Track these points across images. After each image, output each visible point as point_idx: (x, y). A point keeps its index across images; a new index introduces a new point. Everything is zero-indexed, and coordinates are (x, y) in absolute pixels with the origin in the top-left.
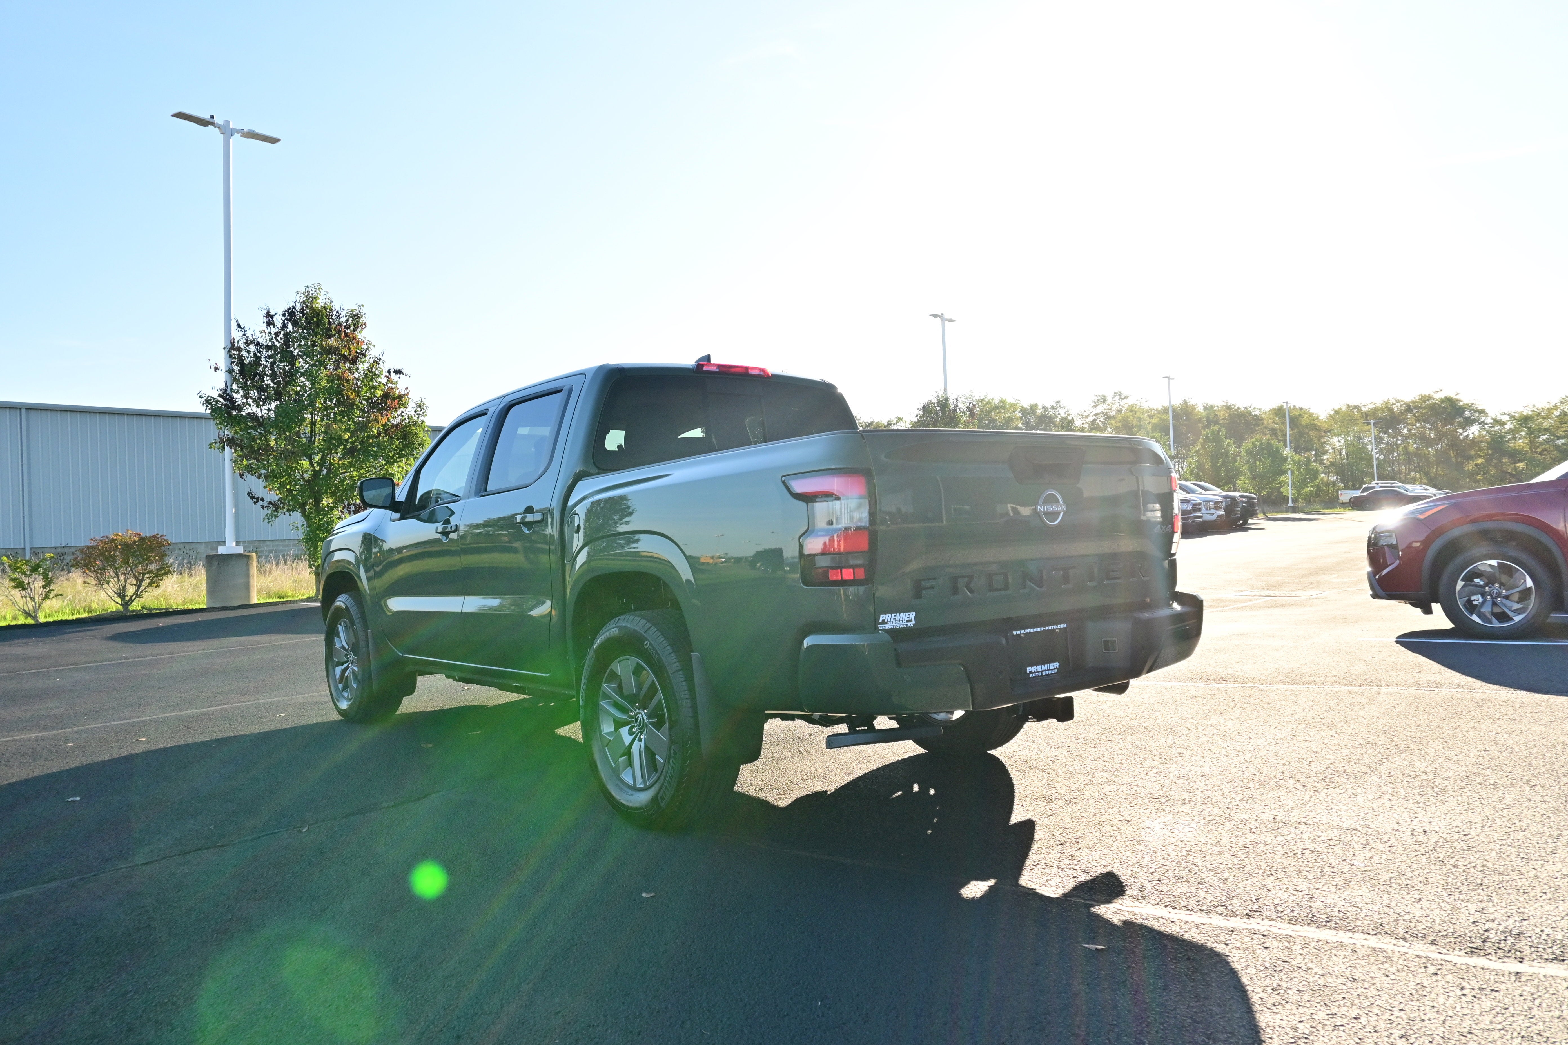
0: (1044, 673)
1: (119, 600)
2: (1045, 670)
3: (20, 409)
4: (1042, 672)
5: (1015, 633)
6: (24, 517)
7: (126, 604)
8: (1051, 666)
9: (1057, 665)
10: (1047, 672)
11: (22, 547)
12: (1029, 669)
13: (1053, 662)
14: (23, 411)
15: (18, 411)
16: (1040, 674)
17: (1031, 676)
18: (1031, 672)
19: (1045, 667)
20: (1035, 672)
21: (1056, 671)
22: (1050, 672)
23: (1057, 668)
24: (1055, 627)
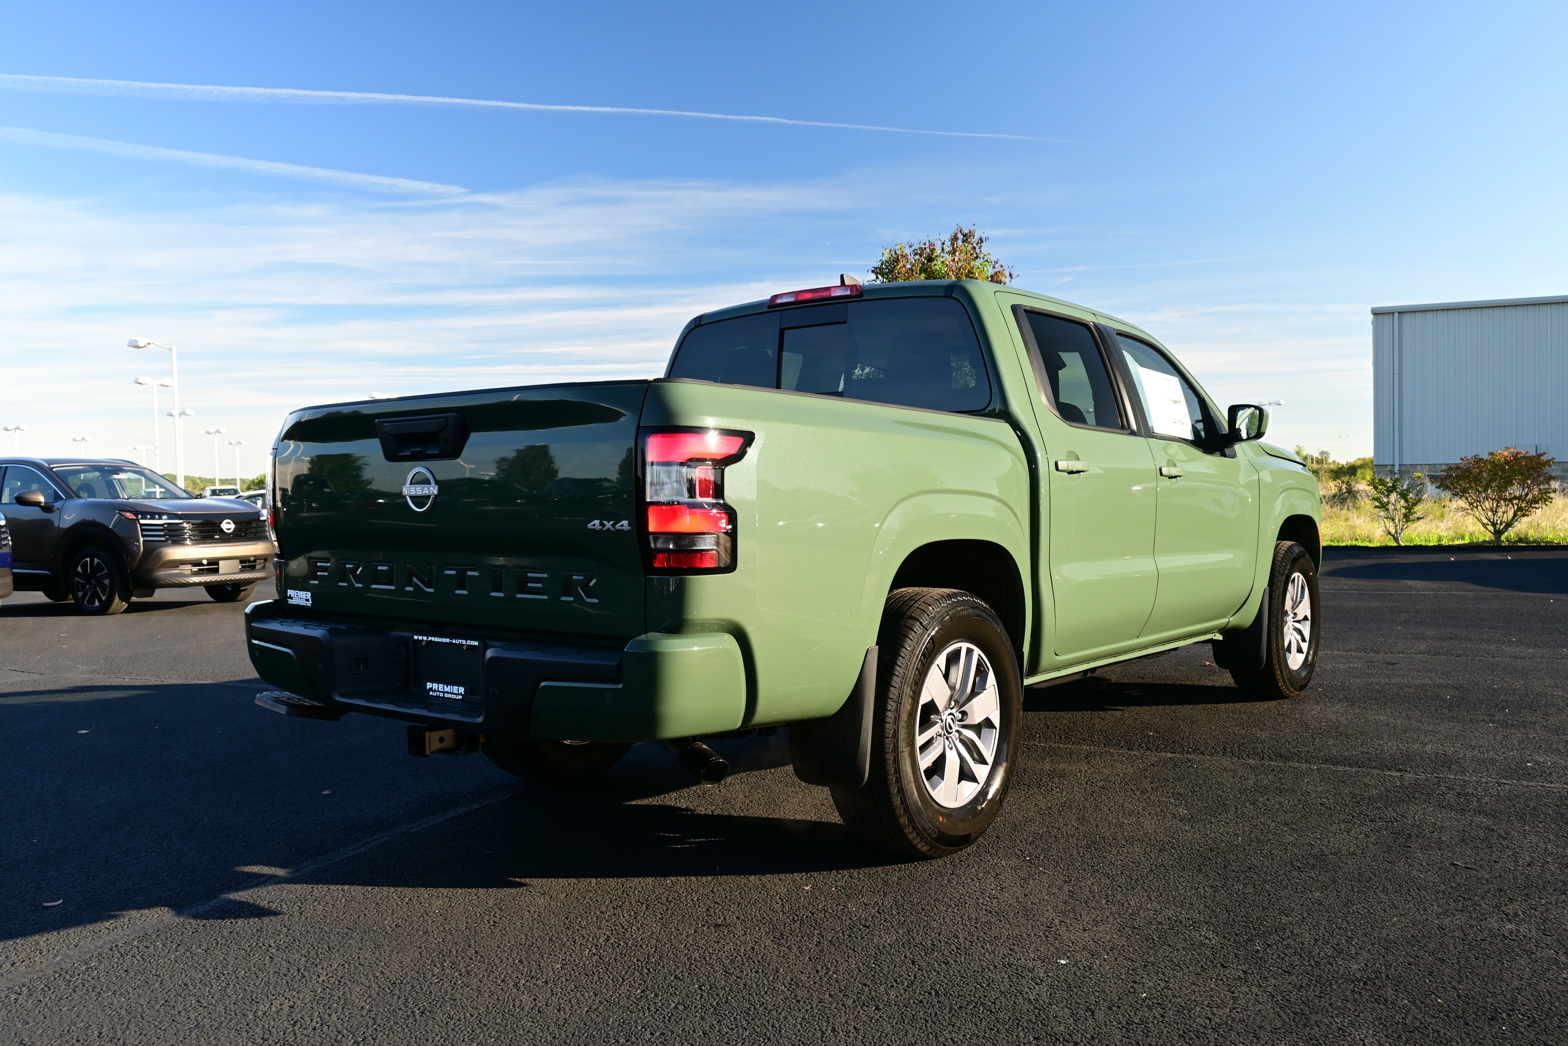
0: (446, 695)
1: (1491, 528)
2: (447, 692)
3: (1393, 313)
4: (444, 692)
5: (416, 637)
6: (1394, 431)
7: (1498, 533)
8: (455, 689)
9: (462, 690)
10: (450, 696)
11: (1392, 463)
12: (429, 685)
13: (459, 685)
14: (1396, 315)
15: (1391, 315)
16: (441, 695)
17: (431, 693)
18: (431, 689)
19: (447, 689)
20: (435, 691)
21: (460, 697)
22: (454, 697)
23: (461, 694)
24: (464, 642)
